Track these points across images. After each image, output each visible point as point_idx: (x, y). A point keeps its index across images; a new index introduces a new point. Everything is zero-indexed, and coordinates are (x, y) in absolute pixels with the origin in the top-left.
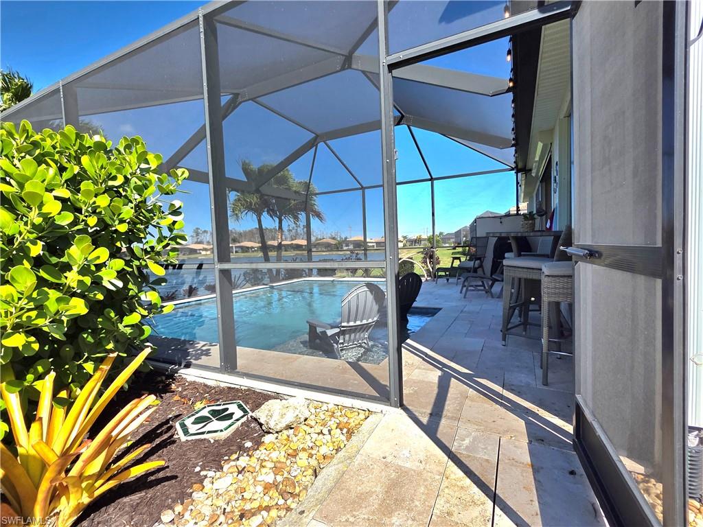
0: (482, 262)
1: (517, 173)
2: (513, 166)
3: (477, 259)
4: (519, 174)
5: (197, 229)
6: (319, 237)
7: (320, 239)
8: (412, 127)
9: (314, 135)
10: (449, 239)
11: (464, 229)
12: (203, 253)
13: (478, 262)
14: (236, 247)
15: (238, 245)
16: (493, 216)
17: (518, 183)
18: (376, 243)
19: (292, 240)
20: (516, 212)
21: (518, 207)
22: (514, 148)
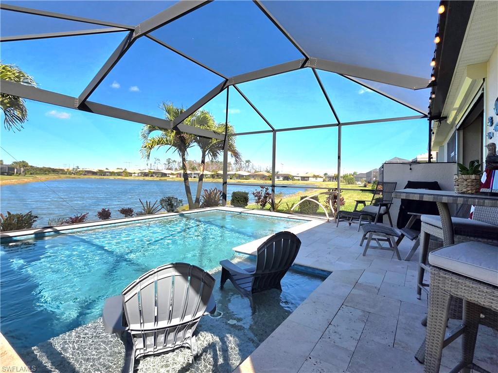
0: (388, 209)
1: (430, 120)
2: (427, 112)
3: (382, 205)
4: (433, 121)
5: (170, 159)
6: (257, 170)
7: (258, 172)
8: (317, 70)
9: (225, 79)
10: (362, 178)
11: (375, 171)
12: (171, 176)
13: (383, 208)
14: (194, 174)
15: (196, 172)
16: (401, 162)
17: (430, 130)
18: (301, 177)
19: (237, 171)
20: (428, 160)
21: (430, 155)
22: (430, 89)
